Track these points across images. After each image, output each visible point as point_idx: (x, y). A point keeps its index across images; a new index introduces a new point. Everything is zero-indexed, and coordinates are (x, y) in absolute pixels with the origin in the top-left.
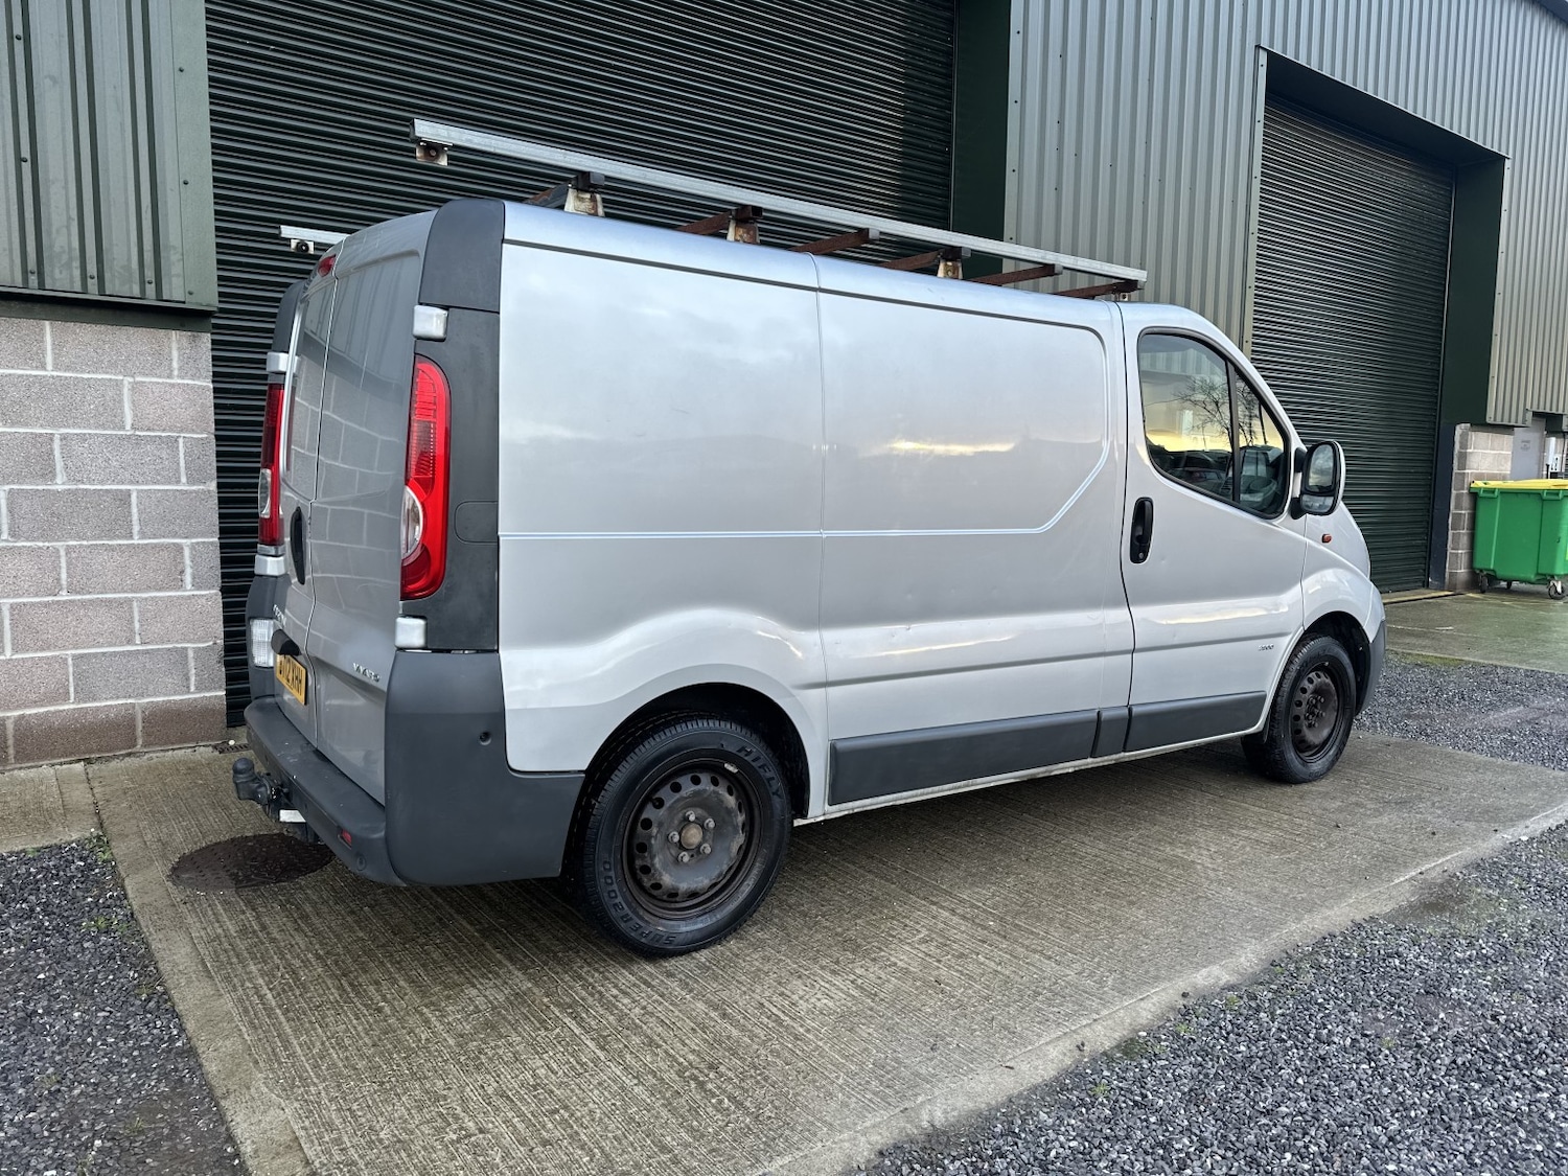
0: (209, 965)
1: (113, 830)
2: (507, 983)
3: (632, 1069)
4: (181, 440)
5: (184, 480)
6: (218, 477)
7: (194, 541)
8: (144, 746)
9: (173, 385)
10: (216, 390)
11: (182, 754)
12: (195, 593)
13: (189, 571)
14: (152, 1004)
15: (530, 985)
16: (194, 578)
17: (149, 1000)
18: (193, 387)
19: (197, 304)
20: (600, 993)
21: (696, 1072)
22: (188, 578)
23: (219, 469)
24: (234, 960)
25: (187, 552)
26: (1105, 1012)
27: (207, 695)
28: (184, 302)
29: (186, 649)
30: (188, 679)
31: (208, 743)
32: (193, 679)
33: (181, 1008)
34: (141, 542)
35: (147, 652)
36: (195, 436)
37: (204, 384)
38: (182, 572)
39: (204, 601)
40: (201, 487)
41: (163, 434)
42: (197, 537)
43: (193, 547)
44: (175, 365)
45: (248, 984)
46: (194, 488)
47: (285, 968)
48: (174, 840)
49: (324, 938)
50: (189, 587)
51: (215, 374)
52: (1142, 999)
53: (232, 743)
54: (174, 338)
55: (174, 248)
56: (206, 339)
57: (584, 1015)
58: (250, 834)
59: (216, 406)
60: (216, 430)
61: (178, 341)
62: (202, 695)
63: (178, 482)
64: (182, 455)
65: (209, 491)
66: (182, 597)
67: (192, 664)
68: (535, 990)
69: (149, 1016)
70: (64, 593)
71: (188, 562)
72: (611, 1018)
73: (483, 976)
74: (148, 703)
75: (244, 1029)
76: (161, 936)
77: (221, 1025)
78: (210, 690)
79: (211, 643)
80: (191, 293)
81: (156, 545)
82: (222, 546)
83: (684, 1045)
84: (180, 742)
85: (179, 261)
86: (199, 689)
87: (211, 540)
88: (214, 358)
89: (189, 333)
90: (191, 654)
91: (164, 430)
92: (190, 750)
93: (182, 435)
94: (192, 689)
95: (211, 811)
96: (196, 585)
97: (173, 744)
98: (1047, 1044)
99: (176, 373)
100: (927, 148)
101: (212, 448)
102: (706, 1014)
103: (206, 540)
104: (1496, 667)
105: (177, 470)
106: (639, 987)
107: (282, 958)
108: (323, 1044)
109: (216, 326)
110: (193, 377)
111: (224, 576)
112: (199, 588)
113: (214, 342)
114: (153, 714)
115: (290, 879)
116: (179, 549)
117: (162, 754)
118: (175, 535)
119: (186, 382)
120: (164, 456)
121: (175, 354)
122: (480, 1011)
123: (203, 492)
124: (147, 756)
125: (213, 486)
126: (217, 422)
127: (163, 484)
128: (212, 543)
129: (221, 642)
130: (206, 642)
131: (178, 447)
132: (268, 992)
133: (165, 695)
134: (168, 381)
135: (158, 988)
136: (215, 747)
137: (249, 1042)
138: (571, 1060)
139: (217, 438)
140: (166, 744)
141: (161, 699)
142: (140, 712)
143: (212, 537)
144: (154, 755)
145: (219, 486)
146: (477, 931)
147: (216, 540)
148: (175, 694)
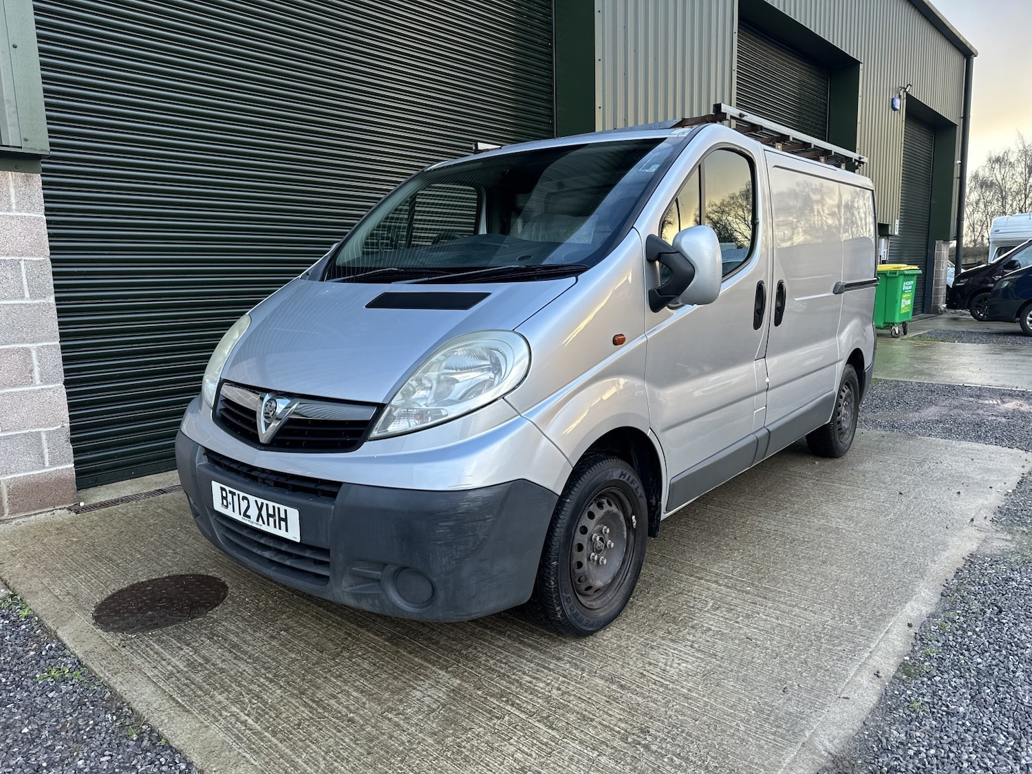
0: (179, 700)
1: (21, 589)
2: (439, 682)
3: (586, 742)
4: (22, 263)
5: (27, 295)
6: (55, 292)
7: (40, 344)
8: (12, 512)
9: (12, 218)
10: (48, 222)
11: (43, 517)
12: (44, 387)
13: (36, 370)
14: (145, 743)
15: (459, 682)
16: (42, 375)
17: (140, 739)
18: (29, 218)
19: (31, 149)
20: (517, 681)
21: (635, 737)
22: (37, 375)
23: (56, 286)
24: (200, 693)
25: (34, 354)
26: (873, 646)
27: (60, 468)
28: (21, 147)
29: (39, 432)
30: (43, 457)
31: (63, 506)
32: (47, 457)
33: (177, 743)
35: (7, 438)
36: (34, 259)
37: (39, 216)
38: (31, 371)
39: (51, 393)
40: (42, 301)
41: (7, 258)
42: (41, 341)
43: (39, 350)
44: (13, 200)
45: (225, 713)
46: (36, 302)
47: (248, 694)
48: (82, 592)
49: (265, 663)
50: (38, 382)
51: (47, 209)
52: (886, 632)
53: (82, 504)
54: (10, 178)
55: (9, 101)
56: (37, 179)
57: (517, 701)
58: (144, 580)
59: (50, 235)
60: (51, 254)
61: (14, 181)
62: (55, 468)
63: (23, 297)
64: (24, 275)
65: (49, 304)
66: (33, 391)
67: (45, 444)
68: (466, 685)
69: (149, 754)
71: (35, 362)
72: (540, 701)
73: (416, 678)
74: (11, 479)
75: (248, 756)
76: (120, 679)
77: (223, 754)
78: (62, 464)
79: (59, 427)
80: (26, 140)
81: (8, 350)
82: (63, 348)
83: (610, 715)
84: (41, 508)
85: (13, 112)
86: (52, 464)
87: (54, 343)
88: (45, 196)
89: (23, 174)
90: (44, 437)
91: (8, 255)
92: (49, 513)
93: (23, 258)
94: (47, 464)
95: (99, 564)
96: (45, 381)
97: (34, 510)
98: (855, 675)
99: (14, 207)
100: (537, 43)
101: (49, 268)
102: (609, 688)
103: (49, 344)
105: (21, 288)
106: (542, 672)
107: (240, 685)
108: (324, 759)
109: (44, 170)
110: (28, 210)
111: (66, 371)
112: (47, 383)
113: (44, 183)
114: (16, 488)
115: (200, 614)
116: (28, 351)
117: (26, 519)
118: (24, 341)
119: (23, 214)
120: (9, 276)
121: (12, 191)
122: (434, 710)
123: (44, 305)
124: (14, 522)
125: (51, 299)
126: (51, 248)
127: (10, 299)
128: (54, 346)
129: (67, 425)
130: (55, 426)
131: (20, 269)
132: (247, 718)
133: (25, 471)
134: (8, 213)
135: (144, 727)
136: (69, 509)
137: (259, 766)
138: (535, 742)
139: (53, 261)
140: (29, 510)
141: (22, 475)
142: (5, 486)
143: (54, 341)
144: (20, 520)
145: (57, 299)
146: (386, 640)
147: (58, 343)
148: (33, 469)
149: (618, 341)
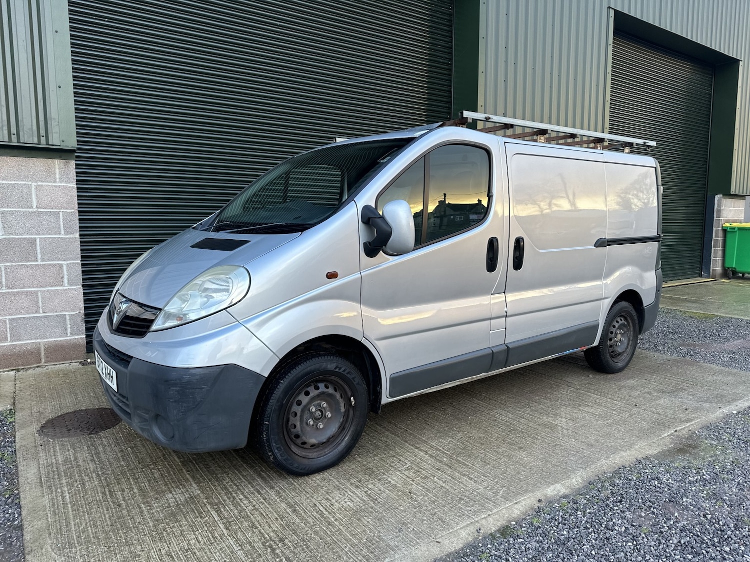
0: (43, 479)
1: (18, 406)
2: (188, 491)
3: (240, 540)
4: (61, 213)
5: (63, 232)
6: (80, 231)
7: (68, 262)
8: (46, 362)
9: (56, 186)
10: (78, 188)
11: (64, 366)
12: (69, 288)
13: (66, 277)
14: (10, 500)
15: (199, 492)
16: (68, 281)
17: (8, 498)
18: (66, 187)
19: (66, 146)
20: (234, 498)
21: (272, 543)
22: (66, 281)
23: (80, 227)
24: (56, 477)
25: (65, 268)
26: (495, 511)
27: (76, 337)
28: (60, 146)
29: (65, 315)
30: (66, 330)
31: (77, 361)
32: (69, 329)
33: (22, 503)
34: (42, 263)
35: (45, 317)
36: (68, 211)
37: (72, 185)
38: (63, 278)
39: (74, 292)
40: (71, 236)
41: (52, 210)
42: (69, 260)
43: (67, 265)
44: (57, 176)
45: (59, 490)
46: (68, 236)
47: (80, 481)
48: (46, 412)
49: (104, 465)
50: (66, 285)
51: (77, 180)
52: (516, 503)
53: (89, 360)
54: (57, 163)
55: (54, 119)
56: (73, 163)
57: (222, 510)
58: (84, 409)
59: (78, 196)
60: (78, 208)
61: (59, 165)
62: (73, 337)
63: (60, 234)
64: (61, 221)
65: (75, 238)
66: (63, 290)
67: (68, 322)
68: (201, 495)
69: (7, 506)
70: (4, 288)
71: (65, 273)
72: (236, 511)
73: (177, 487)
74: (46, 342)
75: (49, 515)
76: (24, 463)
77: (39, 512)
78: (77, 335)
79: (78, 312)
80: (63, 141)
81: (49, 265)
82: (82, 265)
83: (270, 527)
84: (63, 361)
85: (56, 125)
86: (72, 334)
87: (77, 262)
88: (77, 173)
89: (64, 161)
90: (68, 317)
91: (52, 208)
92: (68, 364)
93: (62, 210)
94: (69, 334)
95: (68, 396)
96: (70, 284)
97: (59, 361)
98: (461, 528)
99: (58, 180)
100: (440, 62)
101: (77, 217)
102: (285, 510)
103: (74, 262)
104: (732, 318)
105: (59, 228)
106: (254, 494)
107: (80, 476)
108: (86, 524)
109: (77, 157)
110: (66, 182)
111: (83, 279)
112: (71, 285)
113: (76, 165)
114: (49, 347)
115: (97, 433)
116: (61, 266)
117: (54, 366)
118: (59, 259)
119: (63, 184)
120: (52, 221)
121: (57, 171)
122: (170, 507)
123: (73, 238)
124: (46, 367)
125: (77, 235)
126: (79, 204)
127: (52, 235)
128: (77, 263)
129: (82, 311)
130: (74, 311)
131: (59, 216)
132: (68, 494)
133: (55, 338)
134: (54, 184)
135: (15, 491)
136: (80, 363)
137: (50, 523)
138: (210, 535)
139: (79, 212)
140: (56, 361)
141: (53, 339)
142: (43, 345)
143: (77, 260)
144: (50, 367)
145: (80, 235)
146: (181, 462)
147: (80, 261)
148: (60, 337)
149: (332, 276)
